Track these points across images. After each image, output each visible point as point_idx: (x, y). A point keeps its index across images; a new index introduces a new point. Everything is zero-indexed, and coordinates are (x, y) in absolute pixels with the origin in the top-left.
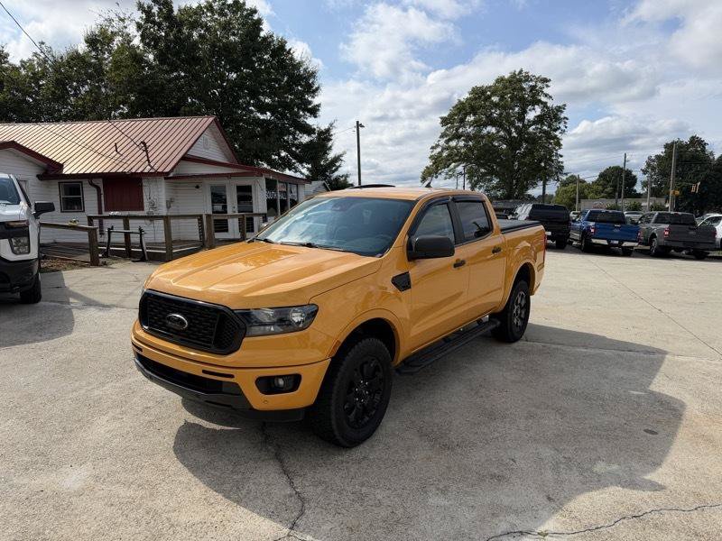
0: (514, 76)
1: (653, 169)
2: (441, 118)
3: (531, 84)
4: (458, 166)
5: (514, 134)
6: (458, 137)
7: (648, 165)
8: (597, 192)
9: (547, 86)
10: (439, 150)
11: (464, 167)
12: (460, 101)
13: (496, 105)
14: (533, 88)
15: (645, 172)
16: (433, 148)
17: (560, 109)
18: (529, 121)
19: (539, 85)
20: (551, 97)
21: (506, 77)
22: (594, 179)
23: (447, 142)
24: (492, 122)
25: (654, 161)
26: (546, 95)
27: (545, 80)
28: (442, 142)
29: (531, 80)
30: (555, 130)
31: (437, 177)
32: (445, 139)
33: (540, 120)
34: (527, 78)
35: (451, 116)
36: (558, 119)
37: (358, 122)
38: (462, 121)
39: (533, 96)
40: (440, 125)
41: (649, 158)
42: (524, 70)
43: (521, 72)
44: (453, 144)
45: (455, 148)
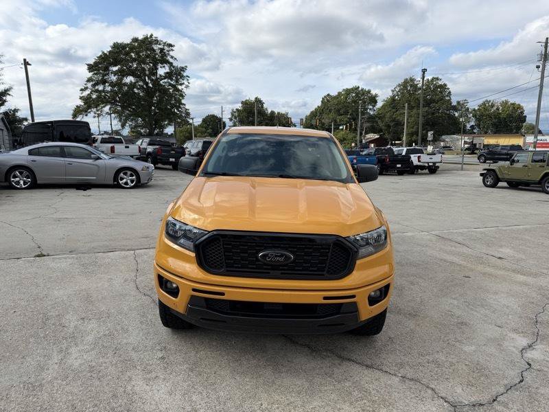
0: (146, 38)
1: (235, 118)
2: (88, 65)
3: (160, 46)
4: (104, 107)
5: (151, 85)
6: (104, 82)
7: (232, 115)
8: (202, 133)
9: (172, 50)
10: (88, 92)
11: (110, 109)
12: (103, 52)
13: (134, 60)
14: (162, 50)
15: (231, 119)
16: (82, 90)
17: (183, 69)
18: (161, 76)
19: (166, 48)
20: (176, 59)
21: (140, 38)
22: (199, 123)
23: (94, 86)
24: (133, 73)
25: (235, 112)
26: (172, 57)
27: (170, 45)
28: (89, 85)
29: (160, 44)
30: (181, 84)
31: (86, 115)
32: (91, 83)
33: (169, 75)
34: (157, 42)
35: (96, 64)
36: (182, 77)
37: (25, 60)
38: (106, 69)
39: (162, 57)
40: (87, 71)
41: (233, 110)
42: (154, 36)
43: (151, 36)
44: (101, 88)
45: (103, 91)
